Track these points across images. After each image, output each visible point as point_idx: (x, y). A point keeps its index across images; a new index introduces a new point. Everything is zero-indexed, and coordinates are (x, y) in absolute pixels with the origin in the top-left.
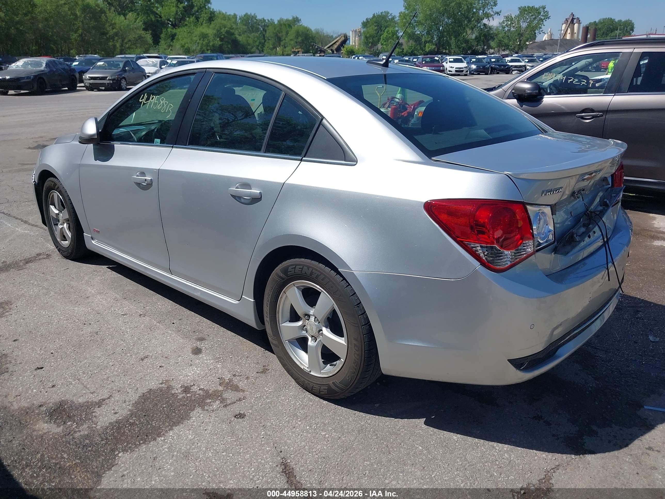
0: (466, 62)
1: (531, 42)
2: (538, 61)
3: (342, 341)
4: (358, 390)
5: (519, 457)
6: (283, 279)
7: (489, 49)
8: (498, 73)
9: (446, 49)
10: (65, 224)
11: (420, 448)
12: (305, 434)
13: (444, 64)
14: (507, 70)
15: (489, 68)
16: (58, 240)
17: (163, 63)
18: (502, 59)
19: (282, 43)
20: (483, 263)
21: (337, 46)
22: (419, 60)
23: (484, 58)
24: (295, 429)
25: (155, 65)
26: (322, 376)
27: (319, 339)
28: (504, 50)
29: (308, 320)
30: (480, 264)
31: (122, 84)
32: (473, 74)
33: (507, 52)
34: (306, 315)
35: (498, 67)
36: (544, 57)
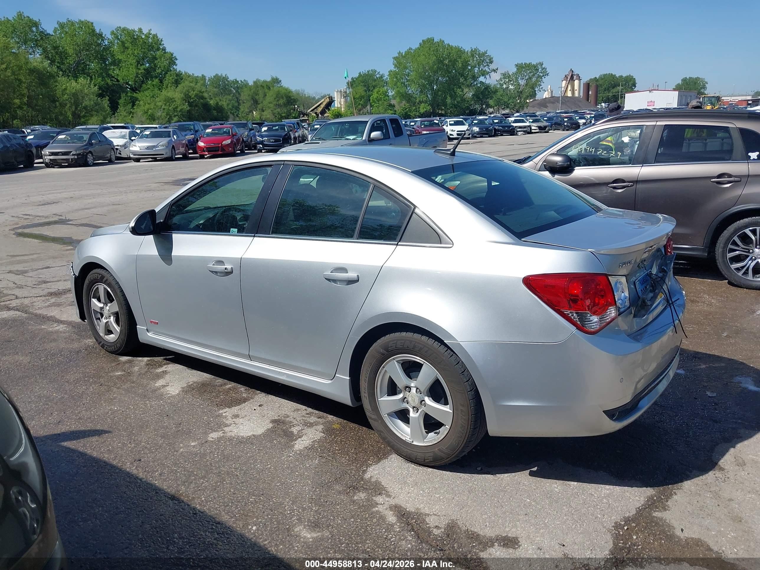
0: (467, 124)
1: (531, 100)
2: (543, 121)
3: (447, 409)
4: (464, 454)
5: (616, 500)
6: (383, 354)
7: (488, 108)
8: (502, 135)
9: (442, 110)
10: (112, 318)
11: (528, 500)
12: (421, 498)
13: (445, 127)
14: (512, 132)
15: (492, 130)
16: (101, 334)
17: (133, 134)
18: (505, 120)
19: (260, 106)
20: (578, 328)
21: (321, 108)
22: (417, 124)
23: (486, 119)
24: (409, 494)
25: (123, 137)
26: (426, 445)
27: (421, 410)
28: (503, 109)
29: (409, 392)
30: (576, 328)
31: (88, 160)
32: (476, 137)
33: (507, 111)
34: (407, 387)
35: (501, 128)
36: (548, 115)
